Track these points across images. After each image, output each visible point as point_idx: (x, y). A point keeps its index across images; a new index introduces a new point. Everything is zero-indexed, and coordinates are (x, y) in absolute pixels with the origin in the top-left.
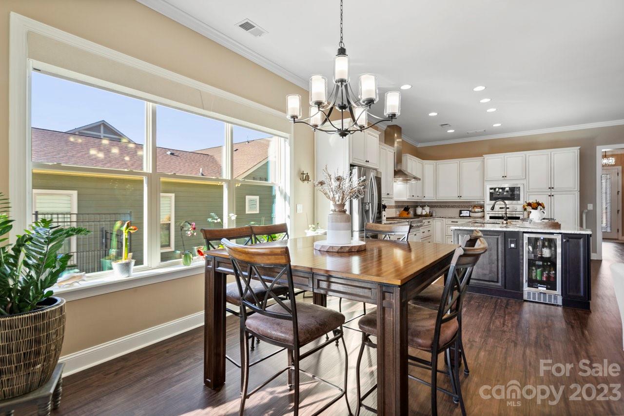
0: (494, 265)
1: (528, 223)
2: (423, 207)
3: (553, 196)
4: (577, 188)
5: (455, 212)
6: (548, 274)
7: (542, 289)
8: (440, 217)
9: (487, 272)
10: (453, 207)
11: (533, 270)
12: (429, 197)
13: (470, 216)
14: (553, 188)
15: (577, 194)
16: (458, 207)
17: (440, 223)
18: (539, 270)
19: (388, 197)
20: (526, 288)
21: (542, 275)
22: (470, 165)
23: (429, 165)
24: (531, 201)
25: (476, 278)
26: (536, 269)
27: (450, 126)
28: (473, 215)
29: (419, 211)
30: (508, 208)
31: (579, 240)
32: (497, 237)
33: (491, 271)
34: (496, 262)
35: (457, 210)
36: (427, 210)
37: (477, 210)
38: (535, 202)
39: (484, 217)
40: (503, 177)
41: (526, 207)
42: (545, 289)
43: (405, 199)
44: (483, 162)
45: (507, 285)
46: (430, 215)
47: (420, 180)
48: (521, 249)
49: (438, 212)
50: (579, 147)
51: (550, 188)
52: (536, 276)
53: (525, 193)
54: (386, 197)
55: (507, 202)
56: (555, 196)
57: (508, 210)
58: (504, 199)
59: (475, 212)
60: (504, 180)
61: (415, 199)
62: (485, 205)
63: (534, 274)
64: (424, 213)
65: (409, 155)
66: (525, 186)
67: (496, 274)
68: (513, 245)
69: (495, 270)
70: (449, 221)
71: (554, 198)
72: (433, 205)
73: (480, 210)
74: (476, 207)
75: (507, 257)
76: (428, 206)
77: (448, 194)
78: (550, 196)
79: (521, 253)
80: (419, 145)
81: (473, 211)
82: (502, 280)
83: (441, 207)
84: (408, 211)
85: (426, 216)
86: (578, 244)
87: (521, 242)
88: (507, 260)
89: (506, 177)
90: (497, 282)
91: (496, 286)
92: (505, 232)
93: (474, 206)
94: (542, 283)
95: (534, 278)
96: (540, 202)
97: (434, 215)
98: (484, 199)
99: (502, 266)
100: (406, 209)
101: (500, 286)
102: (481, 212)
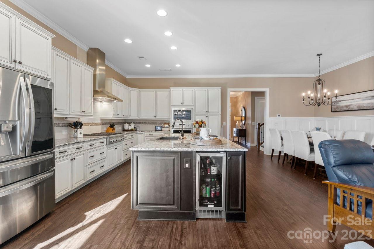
0: (171, 187)
1: (199, 140)
2: (129, 123)
3: (208, 117)
4: (220, 112)
5: (151, 127)
6: (215, 190)
7: (211, 207)
8: (141, 132)
9: (164, 195)
10: (151, 123)
11: (203, 188)
12: (134, 115)
13: (161, 130)
14: (208, 112)
15: (220, 116)
16: (154, 124)
17: (141, 136)
18: (208, 188)
19: (84, 114)
20: (198, 207)
21: (210, 191)
22: (162, 94)
23: (134, 92)
24: (198, 120)
25: (154, 203)
26: (206, 187)
27: (146, 60)
28: (163, 129)
29: (126, 127)
30: (184, 125)
31: (238, 157)
32: (174, 157)
33: (168, 194)
34: (173, 184)
35: (154, 126)
36: (133, 126)
37: (166, 126)
38: (200, 121)
39: (170, 131)
40: (182, 103)
41: (195, 124)
42: (213, 206)
43: (109, 117)
44: (170, 92)
45: (182, 207)
46: (135, 130)
47: (122, 101)
48: (194, 168)
49: (140, 127)
50: (221, 87)
51: (207, 112)
52: (206, 193)
53: (194, 114)
54: (82, 114)
55: (183, 121)
56: (209, 117)
57: (184, 126)
58: (181, 118)
59: (165, 127)
60: (182, 105)
61: (121, 117)
62: (171, 122)
63: (204, 192)
64: (130, 128)
65: (113, 80)
66: (194, 110)
67: (172, 196)
68: (187, 165)
69: (172, 192)
70: (147, 134)
71: (209, 119)
72: (136, 122)
73: (167, 126)
74: (166, 123)
75: (183, 178)
76: (133, 123)
77: (147, 114)
78: (206, 117)
79: (194, 173)
80: (128, 77)
81: (163, 126)
82: (177, 203)
83: (143, 123)
84: (112, 127)
85: (132, 130)
86: (238, 160)
87: (194, 161)
88: (182, 181)
89: (183, 103)
90: (174, 204)
91: (172, 208)
92: (180, 153)
93: (165, 123)
94: (210, 200)
95: (204, 196)
96: (203, 121)
97: (138, 129)
98: (170, 118)
99: (178, 188)
100: (112, 126)
101: (176, 209)
102: (169, 127)
